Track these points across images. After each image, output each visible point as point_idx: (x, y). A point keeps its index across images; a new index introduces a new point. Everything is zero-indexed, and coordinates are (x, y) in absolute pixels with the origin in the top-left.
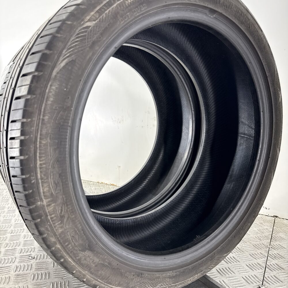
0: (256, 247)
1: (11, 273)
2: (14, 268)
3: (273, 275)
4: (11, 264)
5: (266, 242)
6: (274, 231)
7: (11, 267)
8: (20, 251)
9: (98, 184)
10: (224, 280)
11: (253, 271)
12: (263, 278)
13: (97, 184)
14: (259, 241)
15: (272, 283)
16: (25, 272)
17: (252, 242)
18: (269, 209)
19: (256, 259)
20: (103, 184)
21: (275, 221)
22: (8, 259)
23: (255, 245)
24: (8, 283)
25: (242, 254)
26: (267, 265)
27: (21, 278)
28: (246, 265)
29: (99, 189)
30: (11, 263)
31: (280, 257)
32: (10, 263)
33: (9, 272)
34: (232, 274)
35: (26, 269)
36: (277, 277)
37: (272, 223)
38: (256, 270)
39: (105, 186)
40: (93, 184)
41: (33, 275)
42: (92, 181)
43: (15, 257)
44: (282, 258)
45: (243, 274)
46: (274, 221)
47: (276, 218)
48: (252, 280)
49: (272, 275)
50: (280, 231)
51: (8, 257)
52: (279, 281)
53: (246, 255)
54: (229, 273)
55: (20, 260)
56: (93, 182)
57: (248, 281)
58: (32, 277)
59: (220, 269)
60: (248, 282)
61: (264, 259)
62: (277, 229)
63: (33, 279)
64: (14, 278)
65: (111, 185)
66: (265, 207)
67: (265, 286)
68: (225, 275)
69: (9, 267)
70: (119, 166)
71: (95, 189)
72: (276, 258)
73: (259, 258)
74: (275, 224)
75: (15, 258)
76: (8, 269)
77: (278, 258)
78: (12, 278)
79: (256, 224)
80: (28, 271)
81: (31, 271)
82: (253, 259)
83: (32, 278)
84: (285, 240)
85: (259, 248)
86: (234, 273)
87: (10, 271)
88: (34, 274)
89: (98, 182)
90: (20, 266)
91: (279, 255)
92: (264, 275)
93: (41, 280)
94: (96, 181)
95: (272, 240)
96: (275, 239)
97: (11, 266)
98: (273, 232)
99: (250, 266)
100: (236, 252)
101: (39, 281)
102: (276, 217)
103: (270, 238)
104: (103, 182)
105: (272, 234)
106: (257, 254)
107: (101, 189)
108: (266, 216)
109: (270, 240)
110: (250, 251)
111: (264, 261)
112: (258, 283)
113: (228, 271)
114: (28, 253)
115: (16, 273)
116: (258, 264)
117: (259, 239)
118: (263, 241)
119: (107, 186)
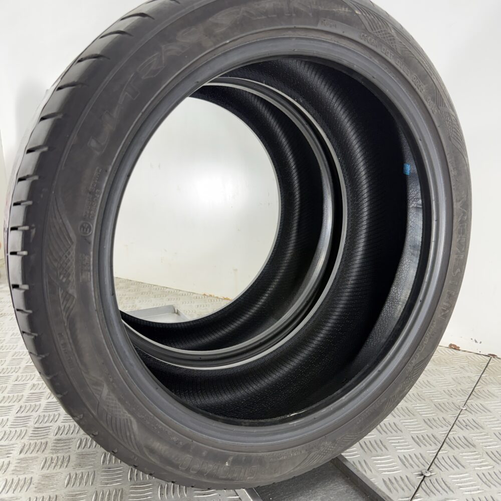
0: (439, 409)
1: (49, 437)
2: (54, 429)
3: (453, 454)
4: (51, 424)
5: (460, 400)
6: (480, 380)
7: (50, 428)
9: (205, 298)
10: (366, 461)
11: (420, 446)
12: (433, 459)
13: (202, 298)
14: (447, 397)
15: (445, 468)
16: (69, 436)
17: (434, 399)
18: (481, 343)
19: (431, 428)
20: (211, 298)
21: (488, 364)
22: (49, 416)
23: (438, 405)
24: (43, 451)
25: (410, 419)
26: (447, 438)
27: (62, 445)
28: (412, 437)
29: (204, 307)
30: (53, 422)
31: (475, 427)
33: (47, 435)
34: (382, 450)
35: (71, 431)
36: (458, 459)
37: (482, 367)
38: (425, 445)
39: (214, 301)
40: (196, 297)
41: (79, 441)
42: (195, 293)
43: (59, 414)
44: (479, 427)
45: (402, 451)
46: (486, 364)
47: (493, 358)
48: (413, 461)
49: (451, 455)
50: (491, 381)
51: (49, 413)
52: (459, 465)
53: (417, 421)
54: (378, 449)
55: (64, 418)
56: (197, 294)
57: (406, 463)
58: (78, 443)
59: (365, 442)
60: (405, 465)
61: (445, 428)
62: (487, 378)
63: (79, 447)
64: (53, 445)
65: (225, 299)
66: (474, 340)
67: (431, 472)
68: (370, 451)
69: (48, 428)
70: (235, 269)
71: (198, 306)
72: (468, 427)
73: (438, 426)
74: (487, 369)
76: (47, 431)
77: (471, 428)
78: (50, 445)
79: (453, 368)
80: (74, 435)
81: (78, 435)
82: (428, 427)
83: (77, 446)
84: (495, 398)
85: (444, 409)
86: (387, 449)
87: (49, 433)
88: (81, 440)
89: (205, 295)
90: (63, 427)
91: (475, 422)
92: (437, 454)
93: (89, 447)
94: (201, 294)
95: (472, 396)
96: (477, 396)
98: (479, 382)
99: (418, 440)
100: (401, 415)
101: (86, 449)
102: (494, 356)
103: (470, 393)
104: (212, 294)
105: (475, 387)
106: (437, 419)
107: (206, 305)
108: (476, 355)
109: (468, 396)
110: (427, 414)
111: (445, 432)
112: (422, 467)
113: (378, 446)
115: (56, 437)
116: (433, 436)
117: (448, 395)
118: (455, 397)
119: (217, 300)
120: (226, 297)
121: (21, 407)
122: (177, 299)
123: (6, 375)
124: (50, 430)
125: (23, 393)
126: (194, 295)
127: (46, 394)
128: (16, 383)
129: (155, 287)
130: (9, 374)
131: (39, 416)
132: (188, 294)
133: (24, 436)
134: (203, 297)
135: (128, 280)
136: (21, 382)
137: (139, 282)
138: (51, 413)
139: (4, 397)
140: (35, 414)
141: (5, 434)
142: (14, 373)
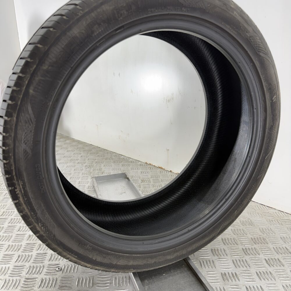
1: (35, 289)
2: (39, 281)
4: (37, 276)
8: (49, 258)
9: (146, 165)
16: (48, 289)
20: (150, 166)
29: (145, 173)
32: (37, 273)
35: (50, 285)
39: (152, 168)
40: (141, 165)
42: (140, 161)
55: (47, 271)
65: (159, 168)
69: (35, 280)
70: (168, 149)
71: (142, 172)
75: (43, 267)
76: (34, 282)
80: (52, 289)
81: (55, 289)
87: (35, 285)
89: (146, 163)
90: (45, 280)
94: (144, 162)
97: (37, 278)
104: (151, 163)
114: (57, 261)
115: (39, 289)
119: (154, 168)
120: (160, 167)
121: (19, 257)
122: (128, 165)
123: (13, 225)
124: (36, 282)
125: (22, 243)
126: (140, 163)
127: (37, 246)
128: (19, 233)
129: (114, 154)
130: (15, 224)
131: (30, 266)
132: (135, 162)
133: (18, 286)
134: (145, 165)
135: (98, 147)
136: (21, 233)
137: (105, 149)
138: (38, 265)
139: (9, 246)
140: (27, 265)
141: (5, 283)
142: (18, 224)
